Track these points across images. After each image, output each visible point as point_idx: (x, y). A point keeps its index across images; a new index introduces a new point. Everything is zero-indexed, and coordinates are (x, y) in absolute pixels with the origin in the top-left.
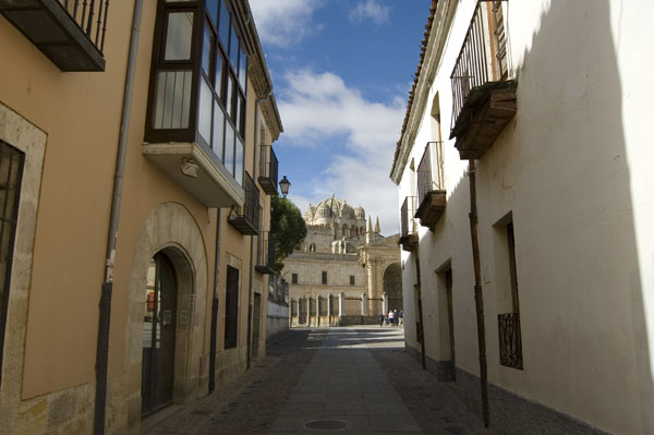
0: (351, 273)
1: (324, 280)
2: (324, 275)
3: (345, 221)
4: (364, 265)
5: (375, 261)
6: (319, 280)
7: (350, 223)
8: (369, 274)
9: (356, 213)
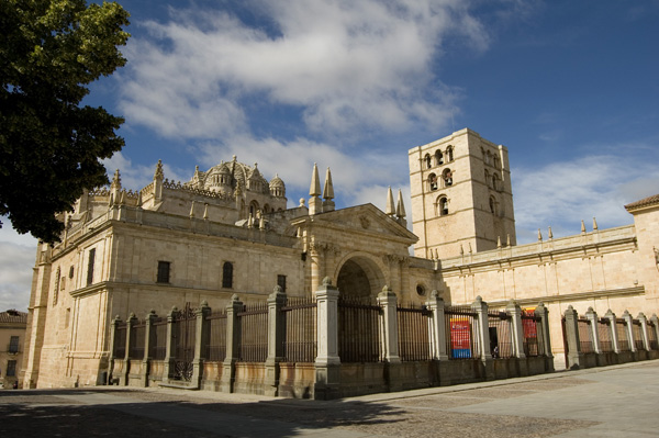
0: (279, 268)
1: (228, 280)
2: (228, 269)
3: (255, 196)
4: (304, 256)
5: (324, 250)
6: (215, 278)
7: (262, 200)
8: (314, 273)
9: (272, 186)
